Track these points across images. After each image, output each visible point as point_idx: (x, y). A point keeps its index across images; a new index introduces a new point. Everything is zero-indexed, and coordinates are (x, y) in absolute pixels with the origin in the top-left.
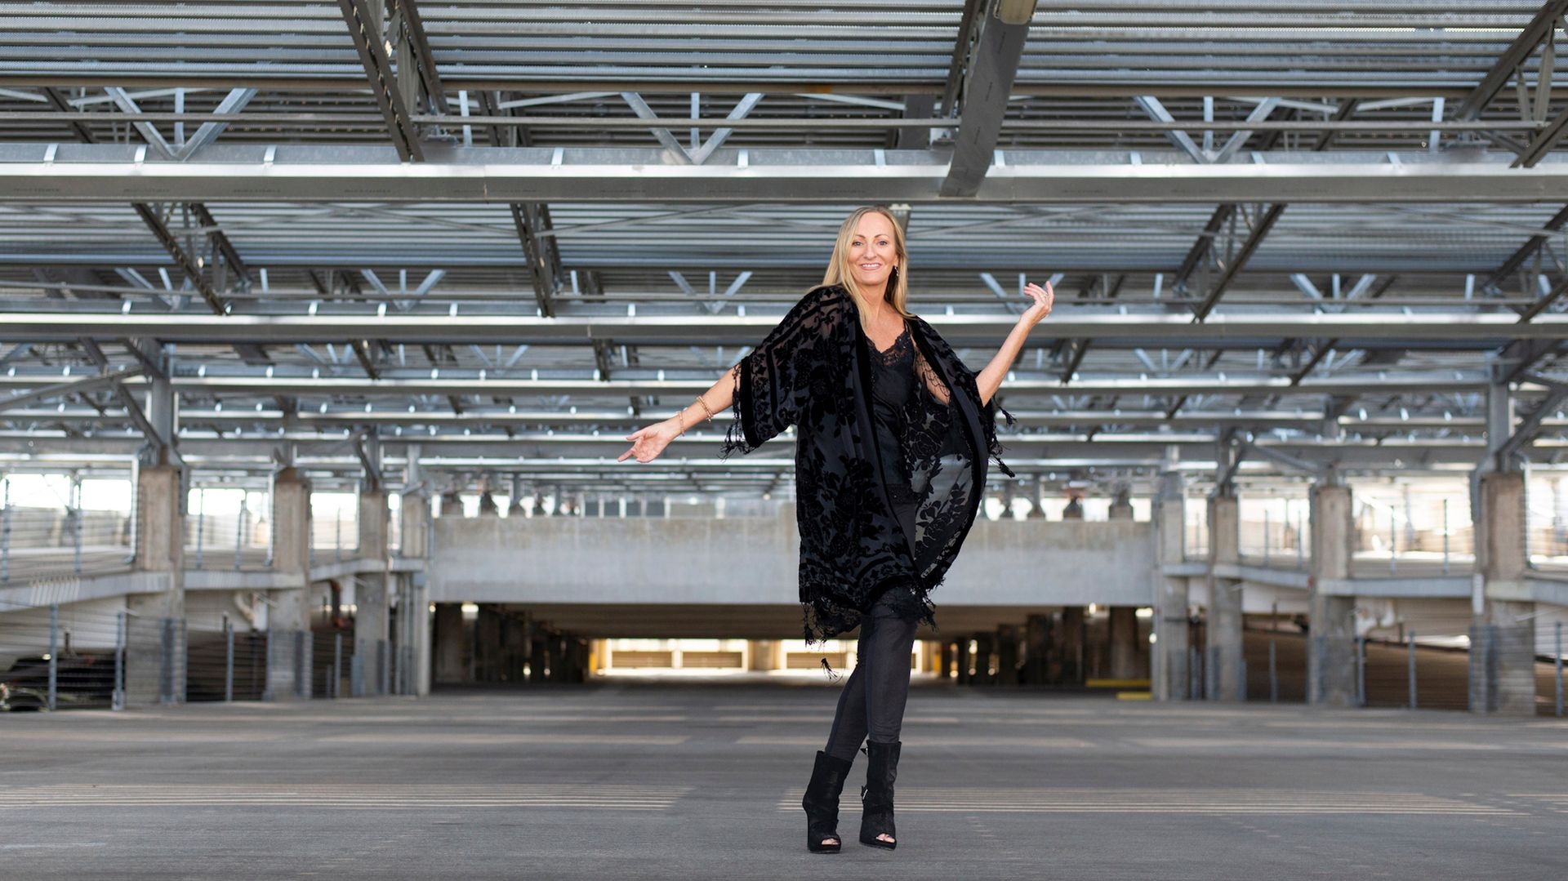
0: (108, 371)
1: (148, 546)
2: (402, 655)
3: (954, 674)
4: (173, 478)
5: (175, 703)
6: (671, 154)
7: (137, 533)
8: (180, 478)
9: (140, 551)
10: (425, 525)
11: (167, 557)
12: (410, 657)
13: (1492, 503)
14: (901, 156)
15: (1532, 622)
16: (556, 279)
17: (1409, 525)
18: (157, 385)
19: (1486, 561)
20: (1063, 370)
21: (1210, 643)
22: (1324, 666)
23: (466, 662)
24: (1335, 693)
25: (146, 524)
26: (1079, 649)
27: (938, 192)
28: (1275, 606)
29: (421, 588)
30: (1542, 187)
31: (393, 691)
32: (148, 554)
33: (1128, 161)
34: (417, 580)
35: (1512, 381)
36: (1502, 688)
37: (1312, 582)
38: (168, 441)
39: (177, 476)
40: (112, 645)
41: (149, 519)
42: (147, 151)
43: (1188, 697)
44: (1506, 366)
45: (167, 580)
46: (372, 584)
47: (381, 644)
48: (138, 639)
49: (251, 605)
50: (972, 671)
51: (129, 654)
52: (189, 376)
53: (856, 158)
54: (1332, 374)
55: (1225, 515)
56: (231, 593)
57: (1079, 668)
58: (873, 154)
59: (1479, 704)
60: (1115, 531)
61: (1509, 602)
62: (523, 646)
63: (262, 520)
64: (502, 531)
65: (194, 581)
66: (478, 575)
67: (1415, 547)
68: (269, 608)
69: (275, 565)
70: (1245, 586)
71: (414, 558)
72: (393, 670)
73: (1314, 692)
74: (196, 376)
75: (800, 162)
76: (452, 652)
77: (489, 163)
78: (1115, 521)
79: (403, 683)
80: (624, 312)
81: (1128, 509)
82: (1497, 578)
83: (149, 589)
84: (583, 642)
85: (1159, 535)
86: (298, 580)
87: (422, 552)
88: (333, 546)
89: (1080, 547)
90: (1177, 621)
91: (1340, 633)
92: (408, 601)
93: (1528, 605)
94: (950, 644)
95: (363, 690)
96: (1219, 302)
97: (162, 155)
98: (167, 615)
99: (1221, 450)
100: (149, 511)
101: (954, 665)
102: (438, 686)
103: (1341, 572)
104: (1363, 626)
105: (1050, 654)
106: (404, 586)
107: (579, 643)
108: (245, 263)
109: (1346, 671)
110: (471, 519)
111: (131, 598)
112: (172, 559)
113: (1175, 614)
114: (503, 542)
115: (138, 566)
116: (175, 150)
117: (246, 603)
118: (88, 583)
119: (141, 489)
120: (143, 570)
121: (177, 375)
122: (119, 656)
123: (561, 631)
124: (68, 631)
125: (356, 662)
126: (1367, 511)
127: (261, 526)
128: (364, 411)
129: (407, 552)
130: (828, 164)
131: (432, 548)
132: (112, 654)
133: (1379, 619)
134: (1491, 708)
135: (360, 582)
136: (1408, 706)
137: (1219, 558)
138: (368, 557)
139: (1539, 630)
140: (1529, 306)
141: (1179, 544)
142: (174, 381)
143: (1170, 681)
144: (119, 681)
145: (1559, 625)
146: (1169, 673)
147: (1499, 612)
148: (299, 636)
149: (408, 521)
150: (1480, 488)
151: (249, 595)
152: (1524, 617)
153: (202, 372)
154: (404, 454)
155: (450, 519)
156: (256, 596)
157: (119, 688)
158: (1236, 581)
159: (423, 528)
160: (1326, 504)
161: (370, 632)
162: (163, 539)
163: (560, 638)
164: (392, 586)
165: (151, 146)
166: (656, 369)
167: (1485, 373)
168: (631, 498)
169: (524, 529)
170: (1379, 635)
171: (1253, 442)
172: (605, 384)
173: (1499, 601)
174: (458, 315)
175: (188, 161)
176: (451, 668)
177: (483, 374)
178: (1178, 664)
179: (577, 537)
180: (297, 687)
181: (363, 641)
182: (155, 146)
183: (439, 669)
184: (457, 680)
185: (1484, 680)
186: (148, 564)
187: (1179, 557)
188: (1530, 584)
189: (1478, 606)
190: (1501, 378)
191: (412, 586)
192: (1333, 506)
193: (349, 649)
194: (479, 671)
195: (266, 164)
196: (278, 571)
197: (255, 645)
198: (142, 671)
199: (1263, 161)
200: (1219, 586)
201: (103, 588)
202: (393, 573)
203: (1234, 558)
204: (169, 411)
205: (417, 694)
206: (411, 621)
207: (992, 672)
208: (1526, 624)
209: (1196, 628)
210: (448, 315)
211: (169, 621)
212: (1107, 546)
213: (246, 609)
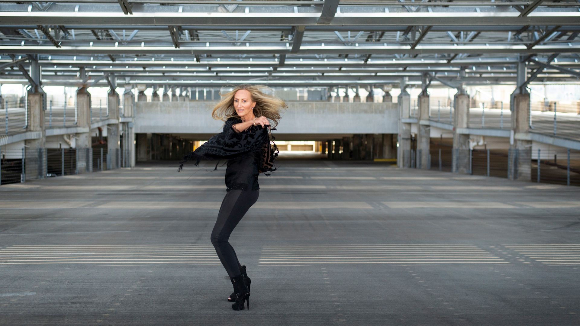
0: (15, 60)
1: (32, 122)
2: (125, 152)
3: (327, 152)
4: (40, 97)
5: (44, 179)
6: (221, 8)
7: (28, 117)
8: (43, 97)
9: (29, 124)
10: (132, 105)
11: (39, 126)
12: (128, 153)
13: (518, 105)
14: (303, 9)
15: (531, 147)
16: (180, 33)
17: (493, 99)
18: (33, 63)
19: (515, 126)
20: (365, 58)
21: (418, 148)
22: (458, 159)
23: (148, 152)
24: (461, 169)
25: (31, 114)
26: (372, 147)
27: (317, 22)
28: (441, 135)
29: (131, 128)
30: (530, 20)
31: (122, 166)
32: (32, 125)
33: (384, 11)
34: (130, 125)
35: (527, 61)
36: (519, 171)
37: (454, 129)
38: (38, 84)
39: (42, 97)
40: (20, 157)
41: (32, 112)
42: (32, 7)
43: (410, 167)
44: (524, 56)
45: (39, 135)
46: (113, 128)
47: (117, 150)
48: (30, 157)
49: (70, 139)
50: (333, 152)
51: (26, 160)
52: (45, 60)
53: (287, 10)
54: (461, 59)
55: (424, 102)
56: (62, 136)
57: (372, 154)
58: (294, 8)
59: (511, 176)
60: (385, 107)
61: (523, 141)
62: (169, 146)
63: (71, 97)
64: (161, 107)
65: (49, 133)
66: (152, 123)
67: (494, 106)
68: (76, 140)
69: (78, 124)
70: (431, 128)
71: (128, 117)
72: (122, 157)
73: (454, 168)
74: (48, 60)
75: (267, 11)
76: (143, 150)
77: (156, 12)
78: (384, 103)
79: (125, 163)
80: (205, 46)
81: (390, 97)
82: (519, 132)
83: (33, 138)
84: (191, 142)
85: (401, 108)
86: (86, 130)
87: (132, 115)
88: (99, 107)
89: (372, 112)
90: (407, 139)
91: (464, 148)
92: (127, 133)
93: (530, 142)
94: (325, 142)
95: (111, 167)
96: (419, 43)
97: (38, 8)
98: (40, 147)
99: (423, 78)
100: (32, 109)
101: (327, 149)
102: (138, 163)
103: (465, 126)
104: (472, 145)
105: (361, 148)
106: (125, 128)
107: (190, 143)
108: (66, 27)
109: (466, 160)
110: (149, 103)
111: (26, 141)
112: (41, 127)
113: (406, 137)
114: (161, 111)
115: (28, 130)
116: (42, 6)
117: (67, 138)
118: (11, 137)
119: (29, 101)
120: (31, 131)
121: (40, 59)
122: (23, 160)
123: (183, 139)
124: (4, 153)
125: (108, 156)
126: (478, 93)
127: (71, 99)
128: (109, 68)
129: (126, 115)
130: (277, 12)
131: (135, 114)
132: (21, 160)
133: (478, 143)
134: (515, 178)
135: (109, 127)
136: (487, 175)
137: (422, 118)
138: (112, 118)
139: (533, 152)
140: (530, 44)
141: (408, 112)
142: (39, 61)
143: (403, 161)
144: (23, 170)
145: (539, 150)
146: (403, 158)
147: (519, 144)
148: (88, 150)
149: (126, 104)
150: (514, 100)
151: (69, 136)
152: (528, 146)
153: (50, 58)
154: (125, 79)
155: (142, 103)
156: (71, 136)
157: (23, 172)
158: (428, 126)
159: (132, 106)
160: (460, 101)
161: (113, 145)
162: (37, 120)
163: (182, 141)
164: (121, 128)
165: (34, 5)
166: (217, 58)
167: (517, 58)
168: (208, 89)
169: (169, 106)
170: (478, 148)
171: (435, 76)
172: (198, 63)
173: (519, 140)
174: (144, 46)
175: (47, 11)
176: (143, 156)
177: (153, 59)
178: (407, 155)
179: (188, 109)
180: (87, 168)
181: (110, 150)
182: (35, 5)
183: (139, 157)
184: (145, 160)
185: (513, 168)
186: (32, 129)
187: (408, 116)
188: (531, 134)
189: (512, 142)
190: (523, 60)
191: (128, 127)
192: (462, 102)
193: (105, 153)
194: (153, 156)
195: (75, 12)
196: (79, 127)
197: (71, 152)
198: (31, 167)
199: (432, 11)
200: (422, 128)
201: (16, 138)
202: (121, 123)
203: (427, 118)
204: (38, 73)
205: (130, 167)
206: (128, 140)
207: (340, 152)
208: (529, 149)
209: (413, 141)
210: (141, 46)
211: (40, 149)
212: (382, 112)
213: (68, 140)
